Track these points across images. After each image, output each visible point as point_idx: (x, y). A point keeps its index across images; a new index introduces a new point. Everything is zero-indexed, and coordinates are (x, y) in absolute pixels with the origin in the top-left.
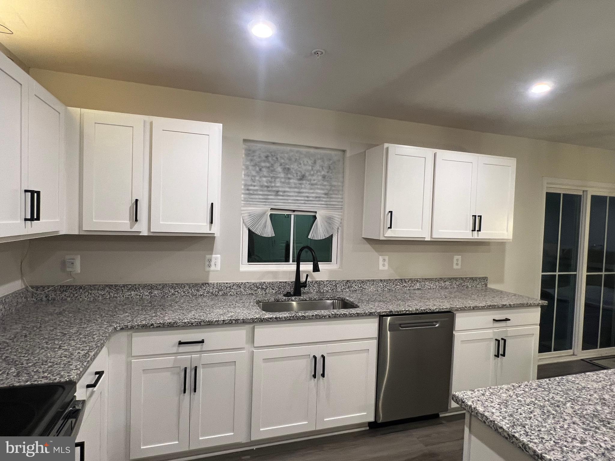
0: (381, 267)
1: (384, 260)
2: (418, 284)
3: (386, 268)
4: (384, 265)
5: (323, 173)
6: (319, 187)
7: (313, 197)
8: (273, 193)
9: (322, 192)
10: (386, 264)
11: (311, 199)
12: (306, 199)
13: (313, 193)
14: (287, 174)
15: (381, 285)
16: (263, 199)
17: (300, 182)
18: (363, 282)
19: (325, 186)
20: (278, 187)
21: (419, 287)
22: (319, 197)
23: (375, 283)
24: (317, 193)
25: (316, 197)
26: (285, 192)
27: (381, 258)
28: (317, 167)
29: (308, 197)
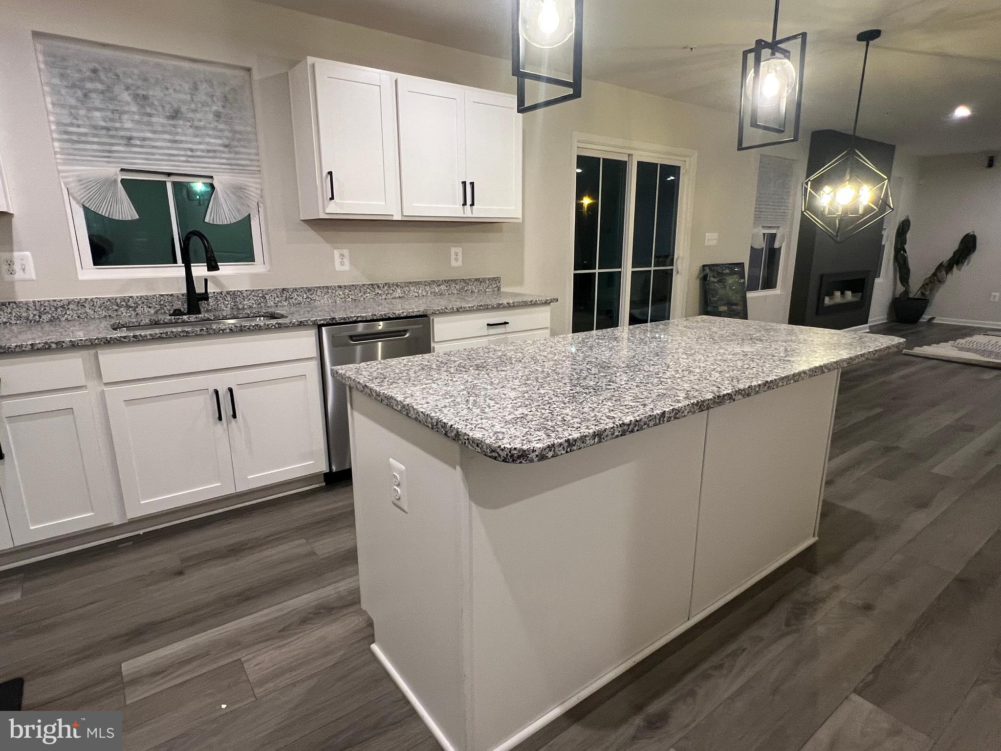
0: (338, 267)
1: (342, 255)
2: (399, 290)
3: (347, 267)
4: (342, 264)
5: (214, 108)
6: (210, 132)
7: (203, 151)
8: (124, 142)
9: (219, 141)
10: (346, 261)
11: (199, 153)
12: (189, 153)
13: (200, 143)
14: (143, 107)
15: (341, 293)
16: (103, 151)
17: (172, 122)
18: (309, 290)
19: (221, 130)
20: (128, 129)
21: (400, 295)
22: (214, 151)
23: (330, 291)
24: (208, 144)
25: (209, 151)
26: (144, 139)
27: (337, 253)
28: (201, 96)
29: (192, 150)
